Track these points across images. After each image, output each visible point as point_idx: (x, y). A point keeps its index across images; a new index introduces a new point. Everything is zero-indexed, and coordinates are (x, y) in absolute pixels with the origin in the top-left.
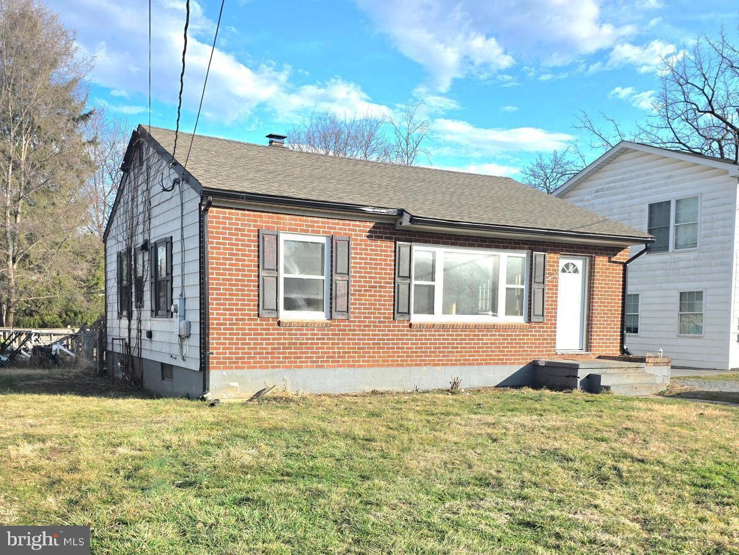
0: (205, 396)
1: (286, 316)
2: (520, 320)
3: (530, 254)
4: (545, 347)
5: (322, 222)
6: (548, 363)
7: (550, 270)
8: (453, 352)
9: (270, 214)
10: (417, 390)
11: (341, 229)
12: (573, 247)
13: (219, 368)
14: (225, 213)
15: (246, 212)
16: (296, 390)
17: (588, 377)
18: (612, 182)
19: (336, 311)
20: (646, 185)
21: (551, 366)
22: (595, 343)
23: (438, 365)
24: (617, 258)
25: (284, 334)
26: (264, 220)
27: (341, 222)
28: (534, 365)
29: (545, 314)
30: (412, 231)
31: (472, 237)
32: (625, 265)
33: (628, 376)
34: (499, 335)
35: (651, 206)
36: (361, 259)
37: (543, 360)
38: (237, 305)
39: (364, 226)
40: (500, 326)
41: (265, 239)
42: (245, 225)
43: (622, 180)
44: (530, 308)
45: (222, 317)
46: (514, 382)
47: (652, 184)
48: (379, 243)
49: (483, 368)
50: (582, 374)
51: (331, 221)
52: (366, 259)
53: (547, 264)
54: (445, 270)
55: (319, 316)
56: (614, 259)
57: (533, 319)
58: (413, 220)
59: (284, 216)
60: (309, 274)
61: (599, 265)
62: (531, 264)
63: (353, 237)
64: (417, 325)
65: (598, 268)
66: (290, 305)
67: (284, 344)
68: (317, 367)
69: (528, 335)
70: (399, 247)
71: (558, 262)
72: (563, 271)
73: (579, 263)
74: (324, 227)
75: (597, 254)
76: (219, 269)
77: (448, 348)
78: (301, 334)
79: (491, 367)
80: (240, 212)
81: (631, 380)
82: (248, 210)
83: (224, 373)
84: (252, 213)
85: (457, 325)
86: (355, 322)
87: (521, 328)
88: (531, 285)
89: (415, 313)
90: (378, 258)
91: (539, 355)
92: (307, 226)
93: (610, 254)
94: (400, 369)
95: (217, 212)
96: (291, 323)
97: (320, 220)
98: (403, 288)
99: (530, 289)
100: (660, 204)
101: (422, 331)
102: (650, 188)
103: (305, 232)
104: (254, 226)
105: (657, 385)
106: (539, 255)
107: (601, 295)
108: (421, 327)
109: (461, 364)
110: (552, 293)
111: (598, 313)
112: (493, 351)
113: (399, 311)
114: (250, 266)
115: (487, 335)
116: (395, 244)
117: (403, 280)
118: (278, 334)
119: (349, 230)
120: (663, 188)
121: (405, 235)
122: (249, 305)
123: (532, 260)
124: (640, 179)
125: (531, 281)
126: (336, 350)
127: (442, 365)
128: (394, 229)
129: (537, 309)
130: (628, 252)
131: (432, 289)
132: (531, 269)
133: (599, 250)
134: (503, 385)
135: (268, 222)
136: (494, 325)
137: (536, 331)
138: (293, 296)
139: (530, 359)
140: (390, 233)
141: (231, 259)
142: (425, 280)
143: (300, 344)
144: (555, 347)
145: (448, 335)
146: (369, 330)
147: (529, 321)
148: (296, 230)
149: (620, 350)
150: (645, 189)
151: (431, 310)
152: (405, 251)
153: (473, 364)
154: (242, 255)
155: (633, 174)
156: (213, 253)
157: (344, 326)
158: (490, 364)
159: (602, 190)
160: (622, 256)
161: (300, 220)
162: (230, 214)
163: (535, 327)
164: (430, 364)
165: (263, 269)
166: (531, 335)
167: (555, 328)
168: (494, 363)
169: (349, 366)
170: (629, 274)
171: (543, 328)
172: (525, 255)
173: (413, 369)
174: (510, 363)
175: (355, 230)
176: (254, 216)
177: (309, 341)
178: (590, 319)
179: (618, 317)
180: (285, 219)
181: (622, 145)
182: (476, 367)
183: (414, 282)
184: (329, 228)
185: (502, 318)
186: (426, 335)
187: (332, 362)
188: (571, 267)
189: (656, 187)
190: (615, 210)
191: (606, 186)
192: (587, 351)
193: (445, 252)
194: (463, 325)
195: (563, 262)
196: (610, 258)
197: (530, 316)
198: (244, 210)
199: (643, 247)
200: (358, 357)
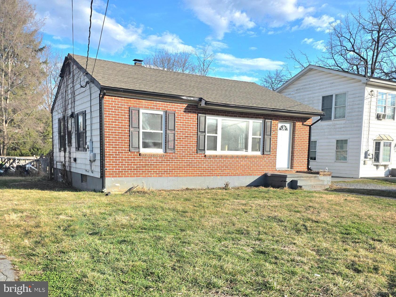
0: (103, 190)
1: (143, 151)
2: (259, 153)
3: (264, 121)
4: (271, 167)
5: (161, 104)
6: (272, 174)
7: (274, 129)
8: (226, 169)
9: (135, 100)
10: (208, 188)
11: (171, 107)
12: (285, 118)
13: (110, 177)
14: (112, 99)
15: (123, 98)
16: (149, 187)
17: (291, 181)
18: (304, 85)
19: (168, 149)
20: (321, 87)
21: (273, 176)
22: (295, 165)
23: (219, 175)
24: (306, 123)
25: (143, 160)
26: (133, 102)
27: (171, 104)
28: (265, 175)
29: (271, 150)
30: (206, 109)
31: (236, 112)
32: (310, 126)
33: (311, 181)
34: (249, 161)
35: (324, 98)
36: (180, 122)
37: (270, 173)
38: (119, 145)
39: (182, 106)
40: (249, 156)
41: (133, 112)
42: (123, 105)
43: (309, 84)
44: (264, 148)
45: (111, 151)
46: (256, 184)
47: (324, 86)
48: (190, 115)
49: (241, 177)
50: (288, 180)
51: (165, 103)
52: (183, 123)
53: (272, 126)
54: (222, 128)
55: (160, 151)
56: (305, 123)
57: (265, 153)
58: (206, 103)
59: (142, 101)
60: (155, 130)
61: (297, 126)
62: (265, 126)
63: (177, 112)
64: (208, 156)
65: (297, 128)
66: (146, 146)
67: (143, 165)
68: (159, 176)
69: (262, 161)
70: (200, 117)
71: (278, 125)
72: (280, 129)
73: (288, 125)
74: (162, 107)
75: (296, 121)
76: (110, 127)
77: (223, 167)
78: (151, 160)
79: (244, 177)
80: (120, 98)
81: (312, 183)
82: (124, 97)
83: (113, 179)
84: (126, 99)
85: (228, 156)
86: (178, 154)
87: (259, 157)
88: (264, 136)
89: (207, 150)
90: (189, 122)
91: (268, 171)
92: (154, 106)
93: (303, 121)
94: (200, 177)
95: (108, 98)
96: (146, 154)
97: (160, 103)
98: (202, 137)
99: (264, 138)
100: (327, 97)
101: (211, 159)
102: (323, 88)
103: (152, 109)
104: (127, 105)
105: (325, 185)
106: (268, 121)
107: (298, 141)
108: (210, 157)
109: (229, 175)
110: (274, 140)
111: (297, 150)
112: (245, 169)
113: (200, 149)
114: (125, 126)
115: (242, 161)
116: (198, 115)
117: (202, 133)
118: (139, 160)
119: (175, 108)
120: (330, 89)
121: (203, 111)
122: (125, 145)
123: (265, 124)
124: (318, 84)
125: (264, 134)
126: (168, 168)
127: (221, 175)
128: (197, 108)
129: (267, 148)
130: (311, 120)
131: (216, 138)
132: (264, 128)
133: (298, 119)
134: (250, 185)
135: (134, 104)
136: (246, 156)
137: (266, 159)
138: (147, 141)
139: (263, 173)
140: (195, 110)
141: (116, 122)
142: (213, 134)
143: (151, 165)
144: (275, 167)
145: (224, 161)
146: (185, 158)
147: (263, 154)
148: (148, 108)
149: (307, 168)
150: (320, 89)
151: (215, 149)
152: (202, 119)
153: (236, 175)
154: (121, 120)
155: (315, 81)
156: (106, 119)
157: (172, 156)
158: (244, 175)
159: (299, 89)
160: (309, 122)
161: (150, 103)
162: (115, 99)
163: (266, 157)
164: (215, 175)
165: (132, 127)
166: (264, 161)
167: (276, 157)
168: (246, 175)
169: (175, 176)
170: (312, 131)
171: (270, 157)
172: (261, 121)
173: (206, 177)
174: (254, 175)
175: (177, 108)
176: (127, 100)
177: (155, 164)
178: (293, 153)
179: (306, 152)
180: (142, 102)
181: (310, 67)
182: (237, 177)
183: (207, 134)
184: (165, 107)
185: (250, 153)
186: (213, 161)
187: (167, 174)
188: (284, 128)
189: (326, 88)
190: (306, 99)
191: (301, 87)
192: (291, 169)
193: (222, 120)
194: (231, 156)
195: (280, 125)
196: (303, 123)
197: (263, 151)
198: (122, 97)
199: (319, 117)
200: (179, 171)
